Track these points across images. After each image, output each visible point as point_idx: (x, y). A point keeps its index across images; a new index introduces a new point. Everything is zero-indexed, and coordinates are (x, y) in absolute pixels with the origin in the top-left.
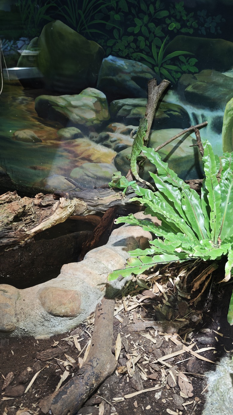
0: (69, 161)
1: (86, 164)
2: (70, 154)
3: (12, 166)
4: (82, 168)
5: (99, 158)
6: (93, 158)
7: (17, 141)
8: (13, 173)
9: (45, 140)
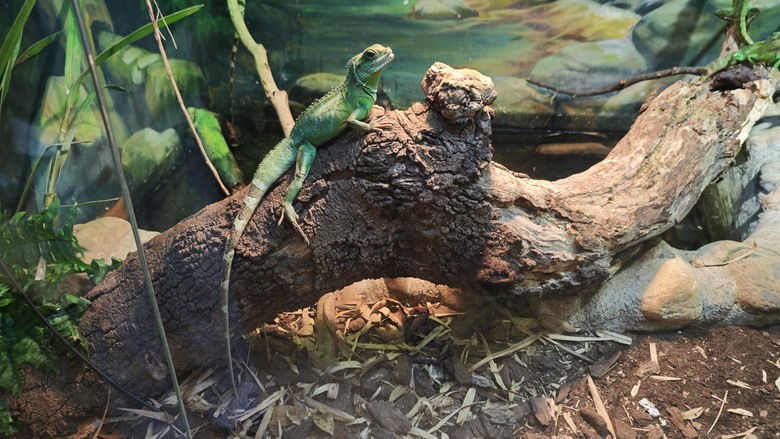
0: (534, 45)
1: (572, 48)
2: (538, 33)
3: (398, 73)
4: (561, 55)
5: (600, 31)
6: (586, 34)
7: (420, 21)
8: (397, 88)
9: (487, 11)
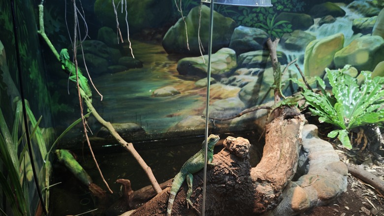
0: (203, 102)
1: (217, 102)
2: (204, 98)
3: (148, 120)
4: (213, 105)
5: (227, 95)
6: (222, 96)
7: (157, 98)
8: (148, 125)
9: (184, 91)
